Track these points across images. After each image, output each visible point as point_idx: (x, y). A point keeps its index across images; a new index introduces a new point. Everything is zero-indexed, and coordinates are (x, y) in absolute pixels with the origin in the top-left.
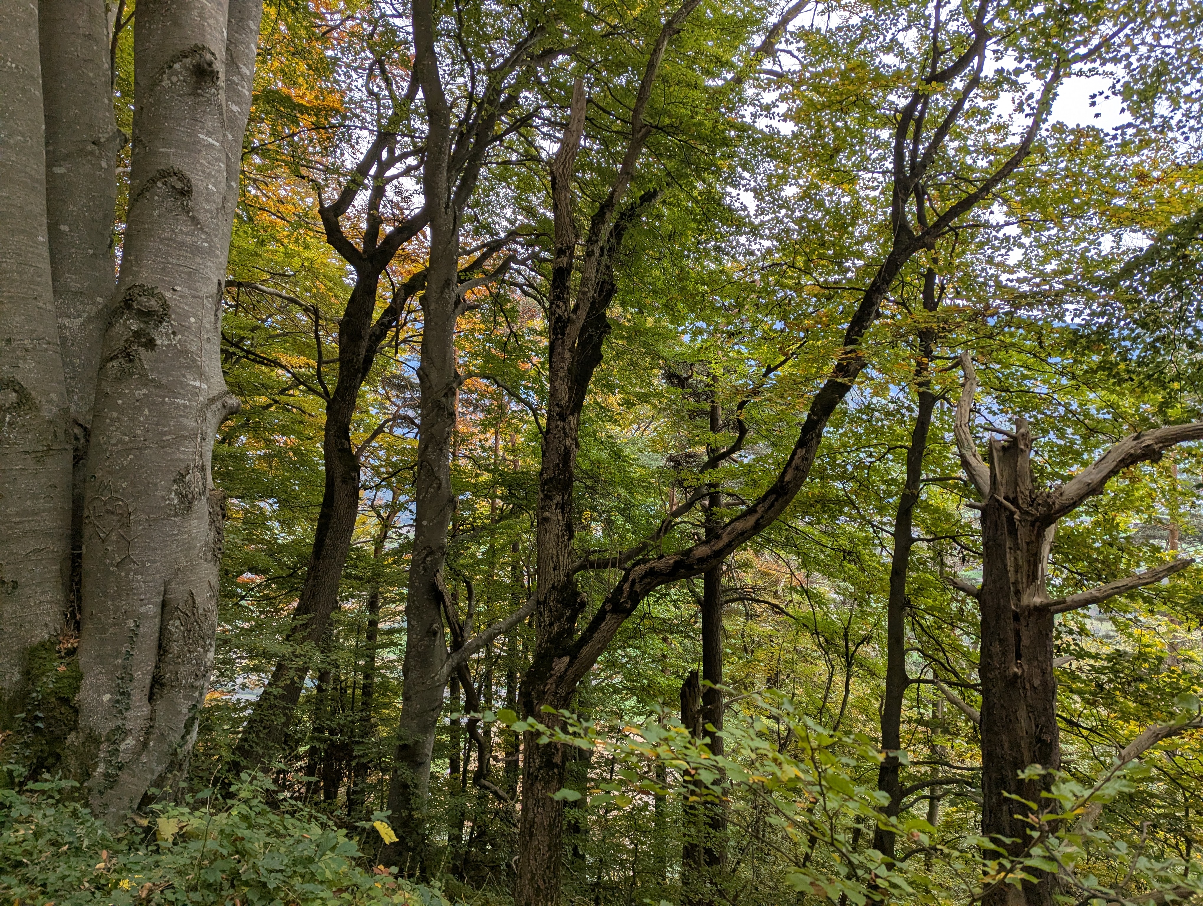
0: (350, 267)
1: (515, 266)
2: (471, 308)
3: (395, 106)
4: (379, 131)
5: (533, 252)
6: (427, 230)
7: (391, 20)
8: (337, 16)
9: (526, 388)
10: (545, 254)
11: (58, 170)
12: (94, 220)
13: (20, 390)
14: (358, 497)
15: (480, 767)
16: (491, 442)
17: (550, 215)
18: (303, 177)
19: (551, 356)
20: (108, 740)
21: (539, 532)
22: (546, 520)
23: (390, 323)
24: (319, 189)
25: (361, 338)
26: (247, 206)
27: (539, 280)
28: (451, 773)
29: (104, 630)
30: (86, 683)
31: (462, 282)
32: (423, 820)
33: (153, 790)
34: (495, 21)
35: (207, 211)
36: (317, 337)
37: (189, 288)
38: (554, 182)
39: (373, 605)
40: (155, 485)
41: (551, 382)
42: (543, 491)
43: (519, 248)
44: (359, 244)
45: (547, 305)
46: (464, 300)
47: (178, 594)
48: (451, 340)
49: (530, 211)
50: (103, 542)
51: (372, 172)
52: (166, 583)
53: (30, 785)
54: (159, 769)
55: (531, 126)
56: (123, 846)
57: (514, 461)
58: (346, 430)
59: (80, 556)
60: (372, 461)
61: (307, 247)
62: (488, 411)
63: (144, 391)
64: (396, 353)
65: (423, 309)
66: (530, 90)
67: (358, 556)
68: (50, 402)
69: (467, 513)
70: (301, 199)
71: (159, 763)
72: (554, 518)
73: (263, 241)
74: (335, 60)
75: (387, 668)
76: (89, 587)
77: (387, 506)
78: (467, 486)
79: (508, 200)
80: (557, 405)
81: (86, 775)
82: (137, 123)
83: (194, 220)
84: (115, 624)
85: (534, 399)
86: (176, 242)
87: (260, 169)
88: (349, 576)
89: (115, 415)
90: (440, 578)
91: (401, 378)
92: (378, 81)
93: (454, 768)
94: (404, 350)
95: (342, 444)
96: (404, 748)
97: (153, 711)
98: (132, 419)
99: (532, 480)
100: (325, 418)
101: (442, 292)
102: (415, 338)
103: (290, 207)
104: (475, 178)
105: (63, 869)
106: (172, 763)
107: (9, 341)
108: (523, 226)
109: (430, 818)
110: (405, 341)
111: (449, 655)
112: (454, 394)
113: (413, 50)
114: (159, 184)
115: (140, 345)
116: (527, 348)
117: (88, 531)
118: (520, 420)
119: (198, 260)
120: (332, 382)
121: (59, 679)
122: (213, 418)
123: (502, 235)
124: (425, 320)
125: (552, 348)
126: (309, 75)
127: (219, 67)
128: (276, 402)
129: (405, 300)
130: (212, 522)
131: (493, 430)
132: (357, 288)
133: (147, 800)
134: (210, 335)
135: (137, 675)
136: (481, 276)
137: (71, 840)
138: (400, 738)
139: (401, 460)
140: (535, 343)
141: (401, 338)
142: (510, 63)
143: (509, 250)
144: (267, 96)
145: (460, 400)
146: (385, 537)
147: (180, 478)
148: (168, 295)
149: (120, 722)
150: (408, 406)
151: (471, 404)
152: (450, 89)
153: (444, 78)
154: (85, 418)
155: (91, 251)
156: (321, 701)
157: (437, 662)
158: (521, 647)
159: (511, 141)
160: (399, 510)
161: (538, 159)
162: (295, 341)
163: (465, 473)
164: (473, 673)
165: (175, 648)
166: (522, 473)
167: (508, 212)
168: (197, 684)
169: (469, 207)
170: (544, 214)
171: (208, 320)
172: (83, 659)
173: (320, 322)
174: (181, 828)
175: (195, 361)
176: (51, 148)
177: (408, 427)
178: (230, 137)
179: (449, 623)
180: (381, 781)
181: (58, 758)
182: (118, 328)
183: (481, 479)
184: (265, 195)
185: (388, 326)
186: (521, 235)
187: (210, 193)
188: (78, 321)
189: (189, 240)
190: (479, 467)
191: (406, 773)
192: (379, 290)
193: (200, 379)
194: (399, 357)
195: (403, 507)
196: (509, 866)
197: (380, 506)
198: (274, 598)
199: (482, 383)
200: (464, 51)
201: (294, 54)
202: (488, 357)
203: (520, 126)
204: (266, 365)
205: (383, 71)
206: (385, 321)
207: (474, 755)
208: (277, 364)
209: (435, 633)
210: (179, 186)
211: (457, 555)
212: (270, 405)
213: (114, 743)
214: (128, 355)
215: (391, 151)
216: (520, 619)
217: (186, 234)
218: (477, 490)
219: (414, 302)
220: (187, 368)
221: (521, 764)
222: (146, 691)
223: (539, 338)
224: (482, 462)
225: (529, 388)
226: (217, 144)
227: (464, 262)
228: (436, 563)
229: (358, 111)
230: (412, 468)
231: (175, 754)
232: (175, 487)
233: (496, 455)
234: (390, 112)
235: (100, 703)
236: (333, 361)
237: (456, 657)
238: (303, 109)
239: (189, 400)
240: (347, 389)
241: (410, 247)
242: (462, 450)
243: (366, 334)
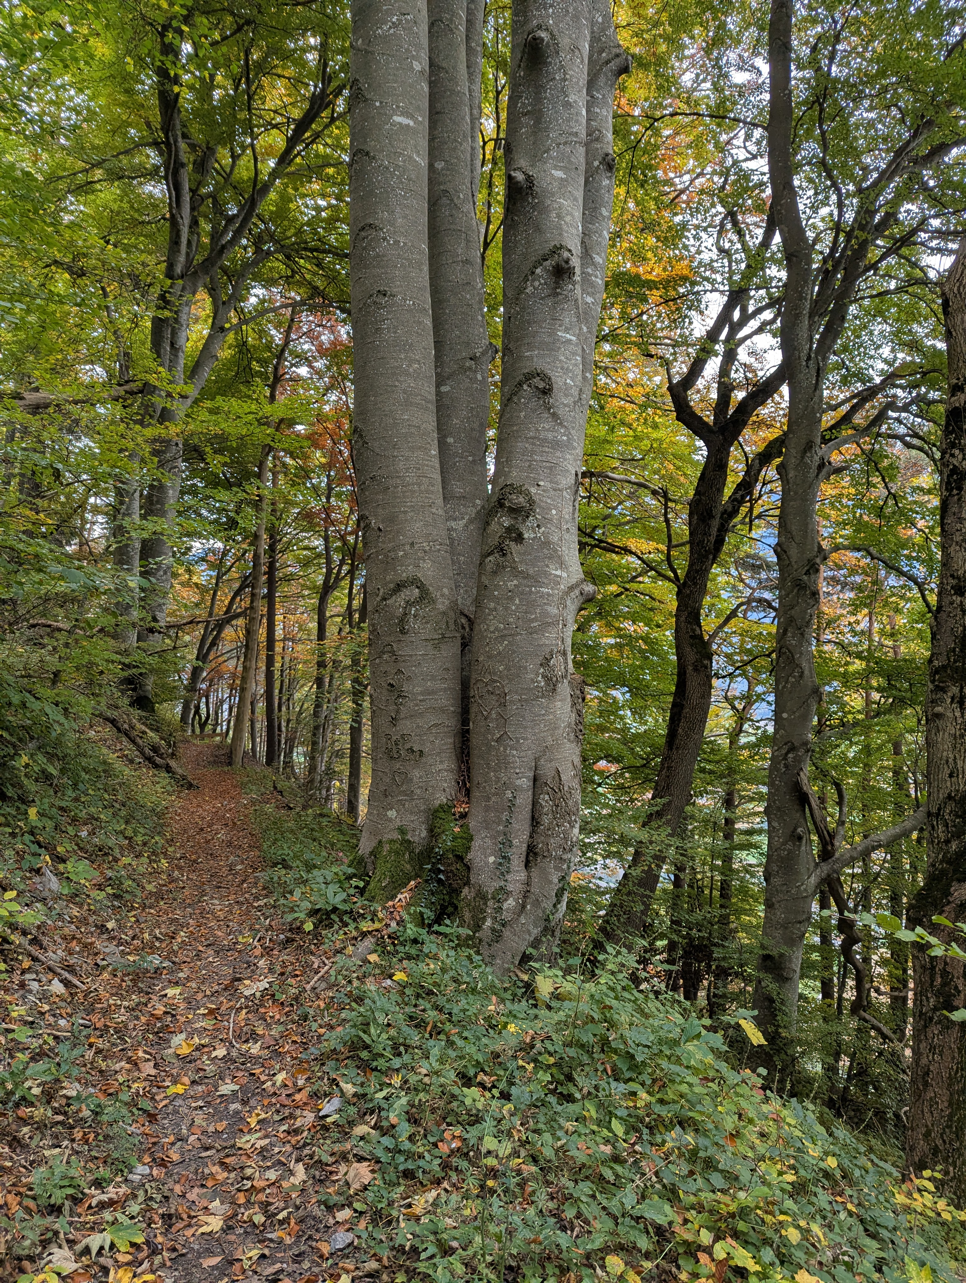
0: (701, 443)
1: (895, 415)
2: (838, 471)
3: (748, 258)
4: (731, 292)
5: (918, 395)
6: (785, 389)
7: (744, 165)
8: (687, 178)
9: (909, 558)
10: (934, 395)
11: (444, 389)
12: (473, 429)
13: (421, 587)
14: (711, 687)
15: (859, 997)
16: (864, 625)
17: (941, 346)
18: (652, 356)
19: (942, 518)
20: (494, 898)
21: (929, 731)
22: (938, 716)
23: (743, 497)
24: (667, 364)
25: (711, 516)
26: (597, 396)
27: (927, 427)
28: (823, 998)
29: (488, 799)
30: (476, 844)
31: (825, 441)
32: (792, 1041)
33: (530, 950)
34: (867, 131)
35: (565, 405)
36: (667, 521)
37: (551, 482)
38: (946, 305)
39: (728, 802)
40: (525, 668)
41: (944, 547)
42: (933, 682)
43: (900, 392)
44: (709, 418)
45: (938, 455)
46: (830, 463)
47: (547, 771)
48: (813, 510)
49: (914, 346)
50: (486, 719)
51: (723, 337)
52: (537, 760)
53: (436, 928)
54: (535, 932)
55: (915, 244)
56: (508, 995)
57: (895, 648)
58: (698, 615)
59: (468, 731)
60: (724, 649)
61: (655, 426)
62: (860, 588)
63: (515, 582)
64: (750, 530)
65: (781, 479)
66: (912, 201)
67: (712, 750)
68: (443, 595)
69: (834, 708)
70: (650, 379)
71: (536, 926)
72: (950, 715)
73: (614, 427)
74: (684, 226)
75: (747, 872)
76: (475, 760)
77: (743, 697)
78: (835, 675)
79: (885, 337)
80: (952, 576)
81: (477, 927)
82: (507, 333)
83: (555, 416)
84: (497, 794)
85: (920, 571)
86: (539, 439)
87: (610, 355)
88: (703, 770)
89: (492, 605)
90: (804, 777)
91: (755, 557)
92: (729, 235)
93: (827, 992)
94: (759, 527)
95: (694, 631)
96: (767, 958)
97: (529, 877)
98: (506, 608)
99: (918, 668)
100: (675, 604)
101: (803, 458)
102: (771, 513)
103: (639, 389)
104: (843, 319)
105: (463, 1003)
106: (546, 929)
107: (412, 544)
108: (904, 364)
109: (800, 1042)
110: (759, 517)
111: (817, 865)
112: (817, 571)
113: (769, 191)
114: (525, 387)
115: (511, 540)
116: (911, 510)
117: (474, 709)
118: (902, 597)
119: (558, 454)
120: (682, 564)
121: (455, 838)
122: (572, 605)
123: (878, 380)
124: (783, 491)
125: (944, 507)
126: (657, 247)
127: (575, 262)
128: (627, 590)
129: (760, 471)
130: (574, 704)
131: (866, 611)
132: (707, 463)
133: (525, 958)
134: (569, 526)
135: (515, 842)
136: (850, 432)
137: (468, 980)
138: (763, 947)
139: (756, 646)
140: (921, 504)
141: (755, 513)
142: (886, 176)
143: (887, 396)
144: (617, 280)
145: (825, 579)
146: (741, 731)
147: (546, 662)
148: (533, 490)
149: (502, 883)
150: (763, 588)
151: (838, 582)
152: (813, 224)
153: (805, 213)
154: (470, 609)
155: (470, 458)
156: (678, 896)
157: (803, 870)
158: (908, 867)
159: (889, 266)
160: (755, 701)
161: (925, 282)
162: (644, 527)
163: (831, 660)
164: (847, 889)
165: (546, 820)
166: (906, 660)
167: (886, 351)
168: (565, 857)
169: (835, 354)
170: (933, 346)
171: (567, 511)
172: (472, 823)
173: (670, 504)
174: (556, 989)
175: (556, 551)
176: (439, 370)
177: (764, 610)
178: (585, 329)
179: (817, 828)
180: (742, 992)
181: (456, 908)
182: (493, 526)
183: (851, 668)
184: (614, 381)
185: (741, 502)
186: (902, 377)
187: (568, 387)
188: (462, 523)
189: (550, 436)
190: (850, 654)
191: (771, 986)
192: (731, 463)
193: (561, 568)
194: (753, 535)
195: (760, 698)
196: (897, 1116)
197: (735, 698)
198: (629, 787)
199: (851, 557)
200: (830, 176)
201: (643, 230)
202: (860, 526)
203: (899, 248)
204: (617, 553)
205: (735, 223)
206: (738, 496)
207: (851, 983)
208: (627, 551)
209: (800, 838)
210: (541, 385)
211: (824, 753)
212: (622, 593)
213: (499, 901)
214: (502, 550)
215: (744, 310)
216: (906, 834)
217: (548, 430)
218: (846, 680)
219: (770, 472)
220: (550, 558)
221: (910, 1003)
222: (523, 858)
223: (926, 498)
224: (854, 649)
225: (914, 558)
226: (574, 338)
227: (828, 419)
228: (799, 761)
229: (708, 273)
230: (769, 655)
231: (547, 920)
232: (542, 670)
233: (871, 640)
234: (743, 266)
235: (487, 863)
236: (683, 544)
237: (825, 868)
238: (651, 285)
239: (552, 589)
240: (697, 571)
241: (764, 411)
242: (828, 635)
243: (717, 512)
